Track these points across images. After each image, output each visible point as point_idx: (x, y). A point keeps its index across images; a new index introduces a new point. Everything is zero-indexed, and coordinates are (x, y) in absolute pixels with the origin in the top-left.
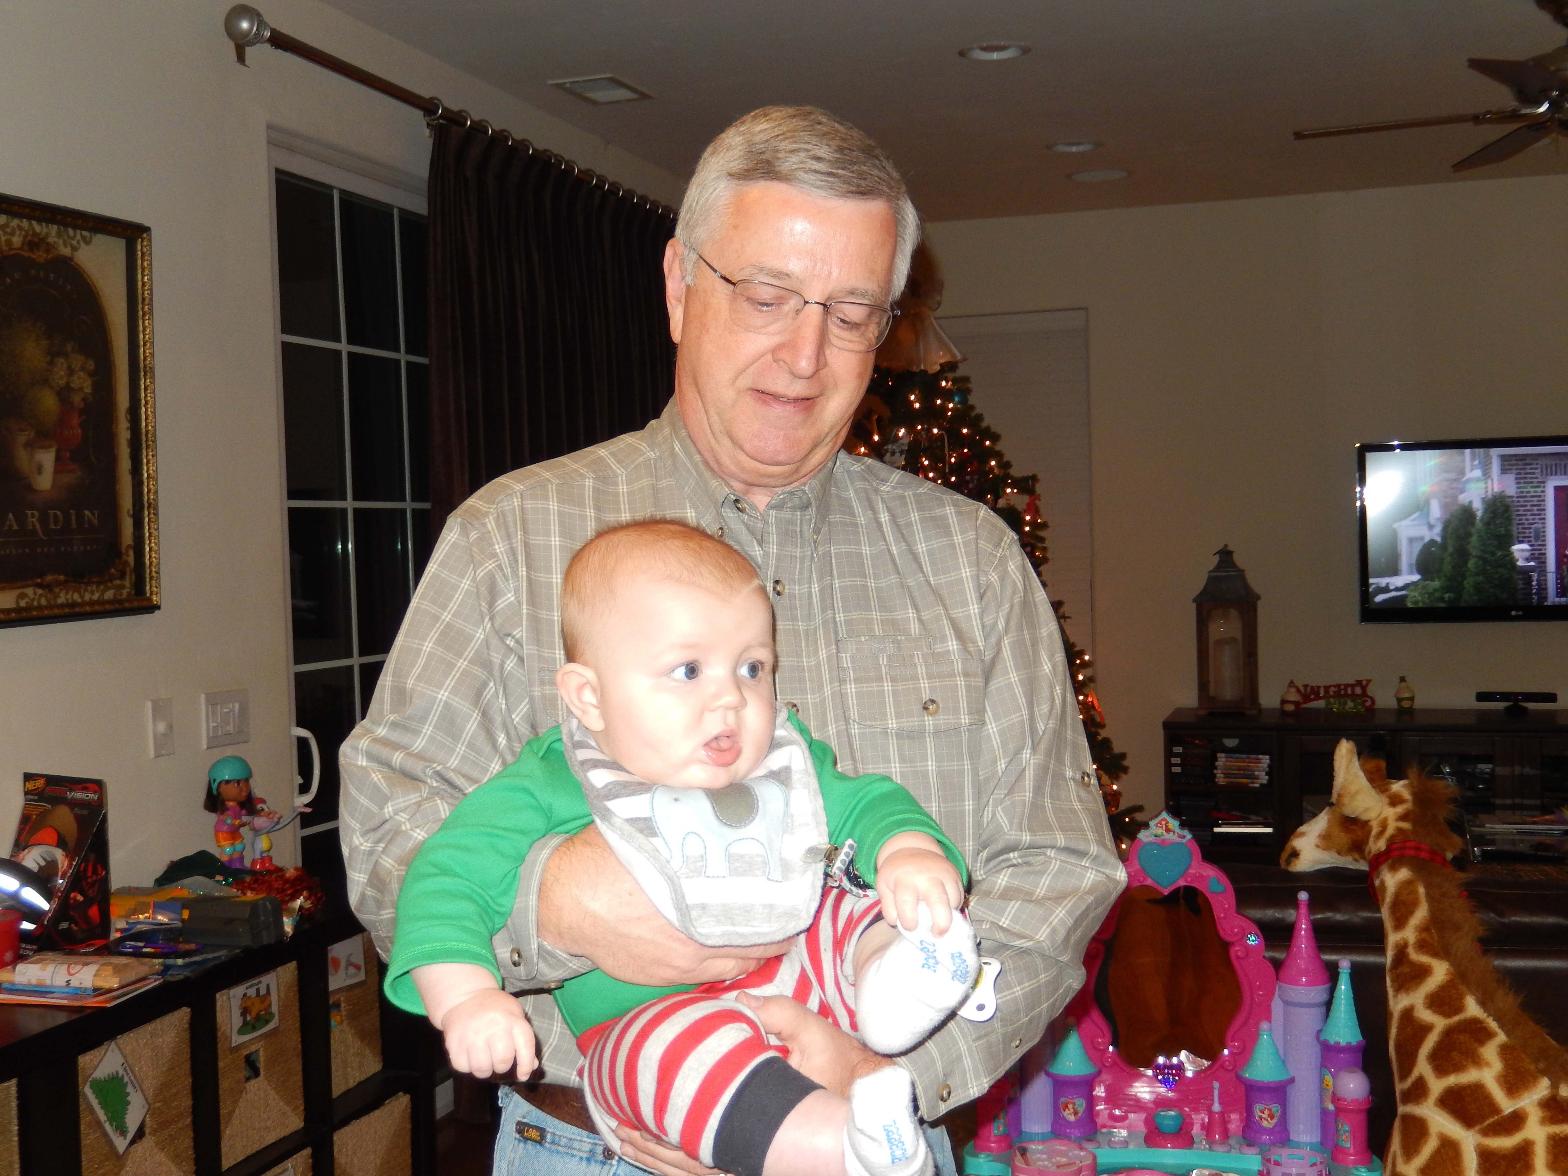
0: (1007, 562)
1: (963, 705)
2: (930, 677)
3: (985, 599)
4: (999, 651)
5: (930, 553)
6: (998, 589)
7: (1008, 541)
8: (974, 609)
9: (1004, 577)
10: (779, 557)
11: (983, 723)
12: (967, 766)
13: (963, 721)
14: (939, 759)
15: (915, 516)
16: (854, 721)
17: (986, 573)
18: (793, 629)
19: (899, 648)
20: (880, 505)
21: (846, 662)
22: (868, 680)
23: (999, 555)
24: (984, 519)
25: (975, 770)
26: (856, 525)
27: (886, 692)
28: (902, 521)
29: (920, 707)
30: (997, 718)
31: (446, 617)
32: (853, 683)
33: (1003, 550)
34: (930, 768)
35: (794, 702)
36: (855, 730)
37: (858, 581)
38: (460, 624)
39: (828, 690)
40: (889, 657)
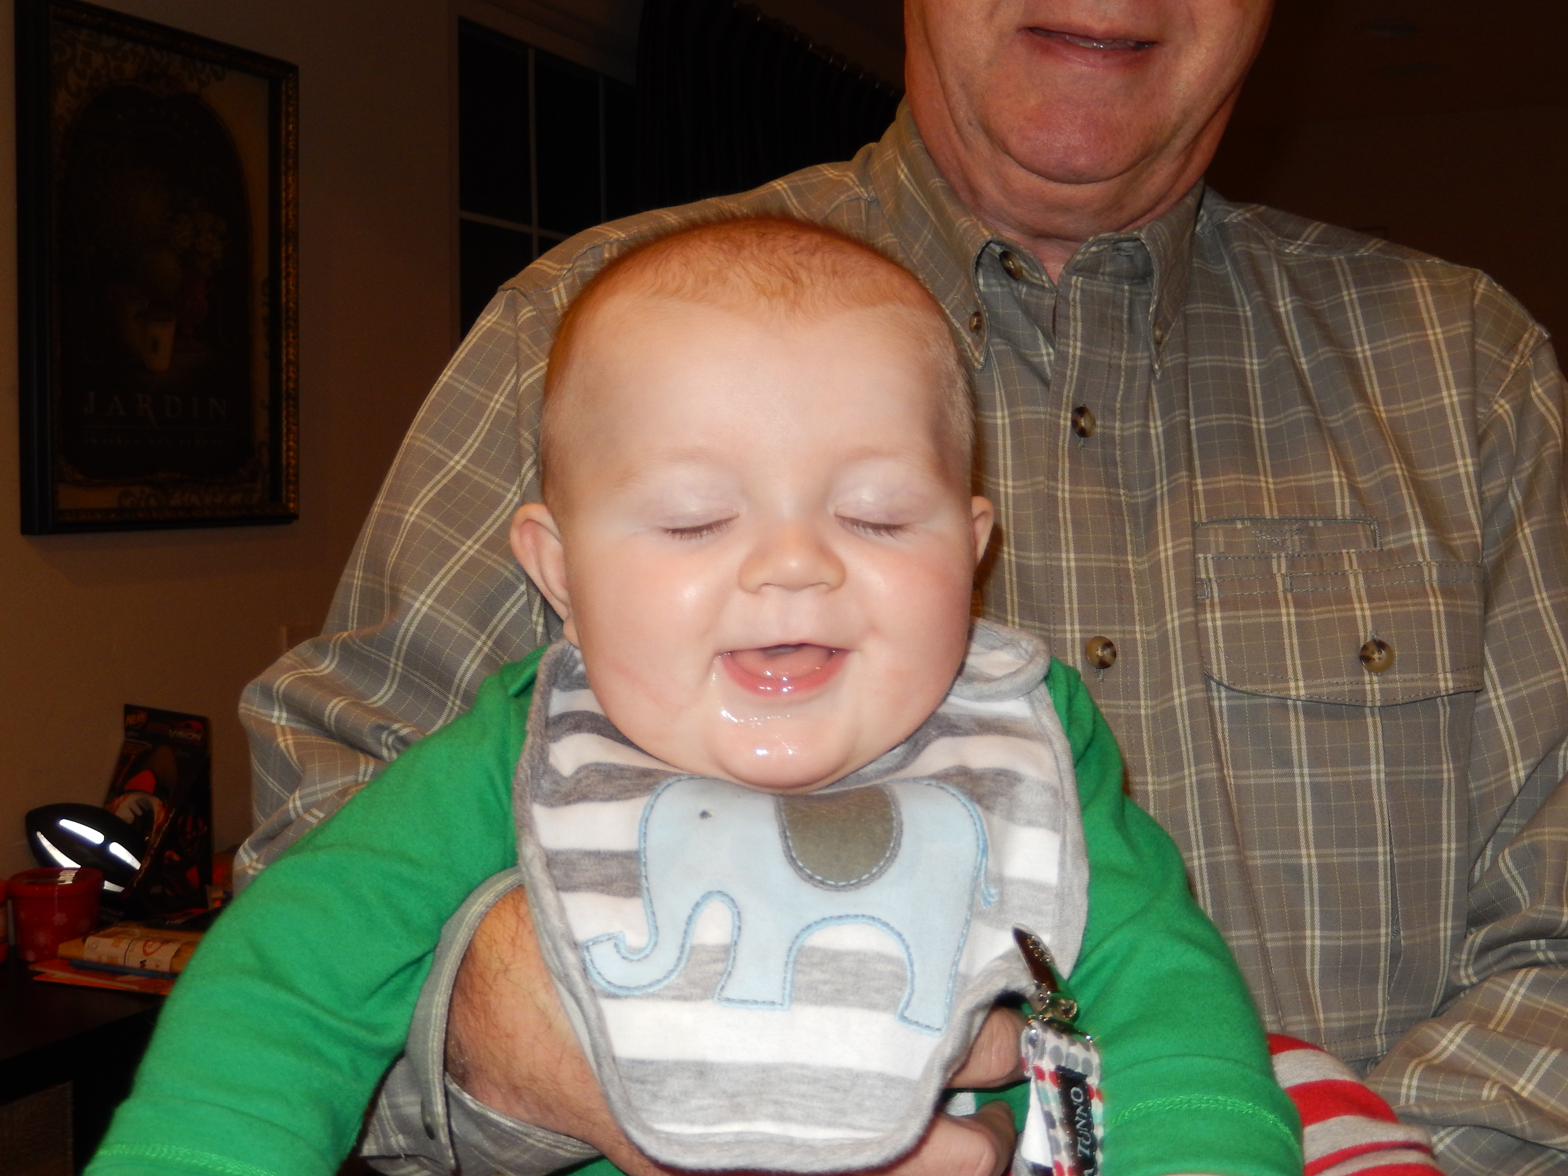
0: (1528, 381)
1: (1442, 652)
2: (1374, 596)
3: (1486, 448)
4: (1512, 547)
5: (1380, 360)
6: (1511, 430)
7: (1532, 343)
8: (1465, 465)
9: (1523, 408)
10: (1085, 364)
11: (1480, 690)
12: (1448, 772)
13: (1442, 684)
14: (1391, 759)
15: (1350, 295)
16: (1219, 684)
17: (1488, 402)
18: (1109, 501)
19: (1312, 543)
20: (1279, 283)
21: (1207, 570)
22: (1250, 603)
23: (1513, 366)
24: (1485, 298)
25: (1462, 781)
26: (1235, 319)
27: (1285, 625)
28: (1323, 304)
29: (1354, 655)
30: (1506, 678)
31: (458, 462)
32: (1217, 608)
33: (1522, 358)
34: (1374, 776)
35: (1109, 637)
36: (1221, 701)
37: (1235, 419)
38: (479, 475)
39: (1173, 620)
40: (1292, 560)
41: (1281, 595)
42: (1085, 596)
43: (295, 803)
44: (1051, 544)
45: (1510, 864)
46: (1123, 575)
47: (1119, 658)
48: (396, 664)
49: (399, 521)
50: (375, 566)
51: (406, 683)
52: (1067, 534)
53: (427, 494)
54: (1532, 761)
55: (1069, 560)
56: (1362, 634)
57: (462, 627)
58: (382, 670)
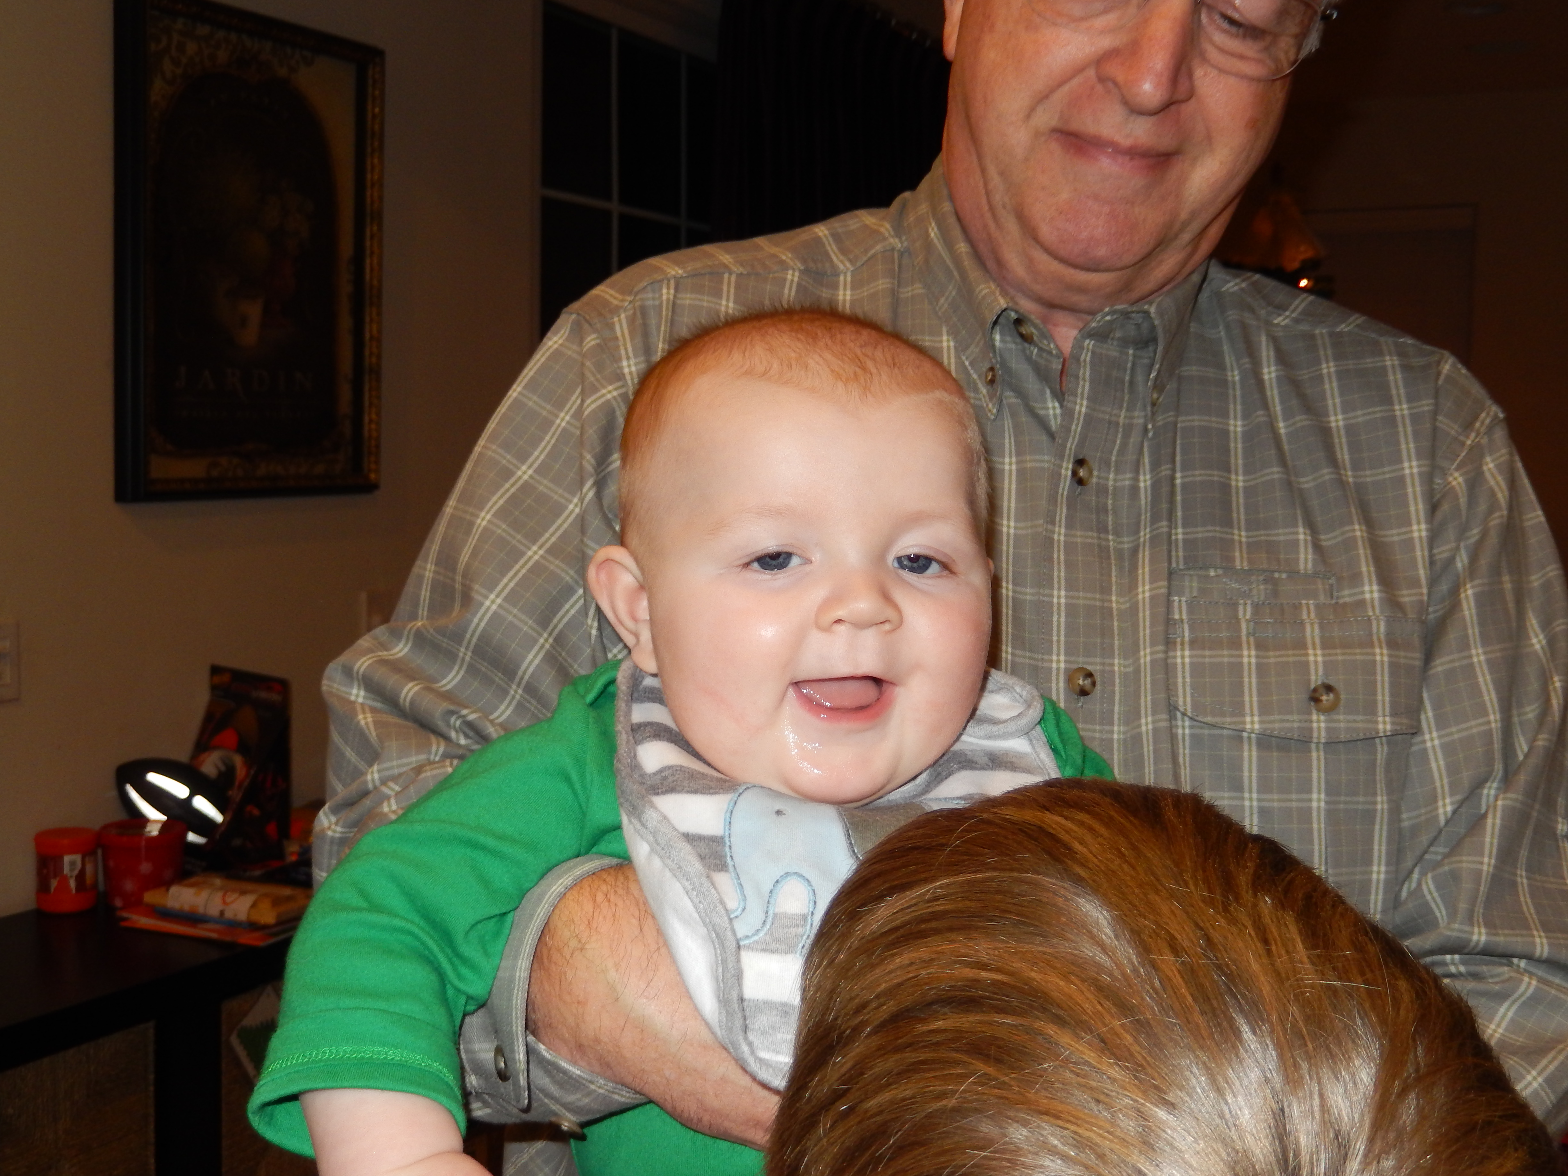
0: (1482, 456)
1: (1383, 697)
2: (1327, 644)
3: (1439, 515)
4: (1454, 606)
5: (1351, 430)
6: (1463, 501)
7: (1488, 421)
8: (1419, 530)
9: (1475, 481)
10: (1089, 420)
11: (1416, 731)
12: (1382, 803)
13: (1381, 726)
14: (1332, 790)
15: (1328, 368)
16: (1184, 714)
17: (1444, 473)
18: (1099, 546)
19: (1275, 593)
20: (1266, 352)
21: (1180, 611)
22: (1217, 644)
23: (1469, 442)
24: (1448, 378)
25: (1395, 812)
26: (1223, 383)
27: (1246, 666)
28: (1304, 375)
29: (1305, 696)
30: (1441, 722)
31: (525, 472)
32: (1187, 646)
33: (1478, 435)
34: (1315, 804)
35: (1090, 668)
36: (1184, 729)
37: (1216, 476)
38: (544, 486)
39: (1146, 656)
40: (1256, 607)
41: (1244, 638)
42: (1071, 629)
43: (373, 775)
44: (1045, 581)
45: (1432, 887)
46: (1107, 613)
47: (1098, 687)
48: (465, 653)
49: (471, 524)
50: (447, 561)
51: (472, 670)
52: (1060, 573)
53: (497, 501)
55: (1059, 596)
56: (1313, 678)
57: (527, 625)
58: (451, 657)
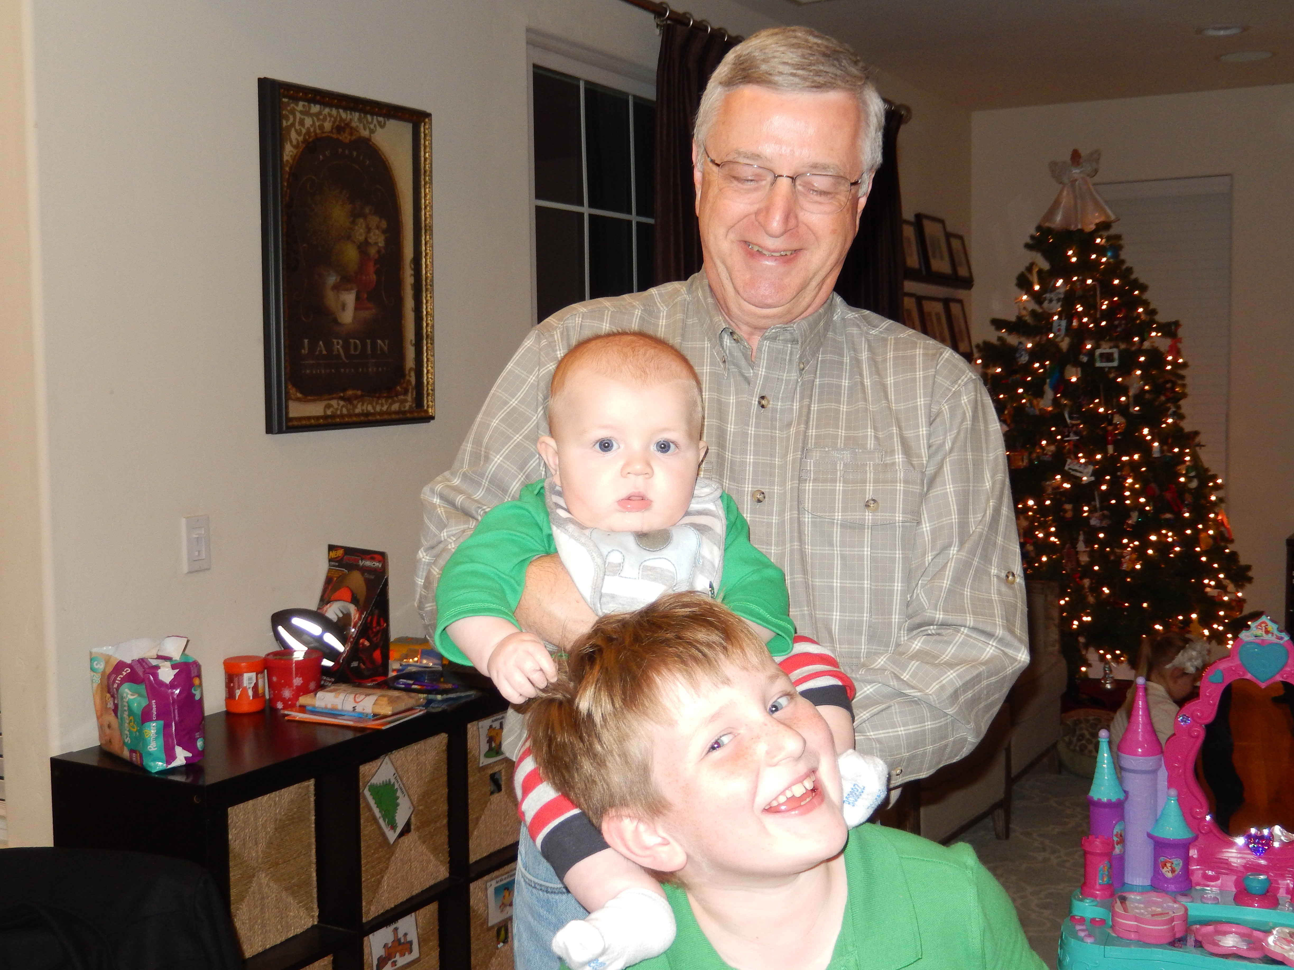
0: (961, 396)
1: (899, 505)
2: (876, 481)
3: (935, 424)
6: (948, 417)
9: (955, 407)
10: (766, 378)
12: (899, 554)
13: (898, 518)
14: (874, 547)
15: (890, 355)
16: (808, 512)
17: (938, 404)
18: (771, 435)
19: (855, 459)
22: (825, 481)
23: (953, 389)
25: (906, 559)
27: (837, 491)
28: (879, 359)
29: (863, 504)
31: (514, 402)
32: (811, 482)
33: (959, 386)
34: (865, 553)
35: (763, 490)
36: (807, 518)
37: (833, 406)
39: (789, 485)
40: (845, 465)
41: (838, 479)
42: (755, 473)
44: (744, 452)
46: (772, 466)
47: (766, 499)
48: (485, 483)
49: (489, 425)
50: (478, 443)
51: (488, 490)
52: (751, 448)
53: (501, 415)
54: (935, 553)
55: (750, 459)
56: (867, 496)
57: (513, 469)
58: (479, 484)
